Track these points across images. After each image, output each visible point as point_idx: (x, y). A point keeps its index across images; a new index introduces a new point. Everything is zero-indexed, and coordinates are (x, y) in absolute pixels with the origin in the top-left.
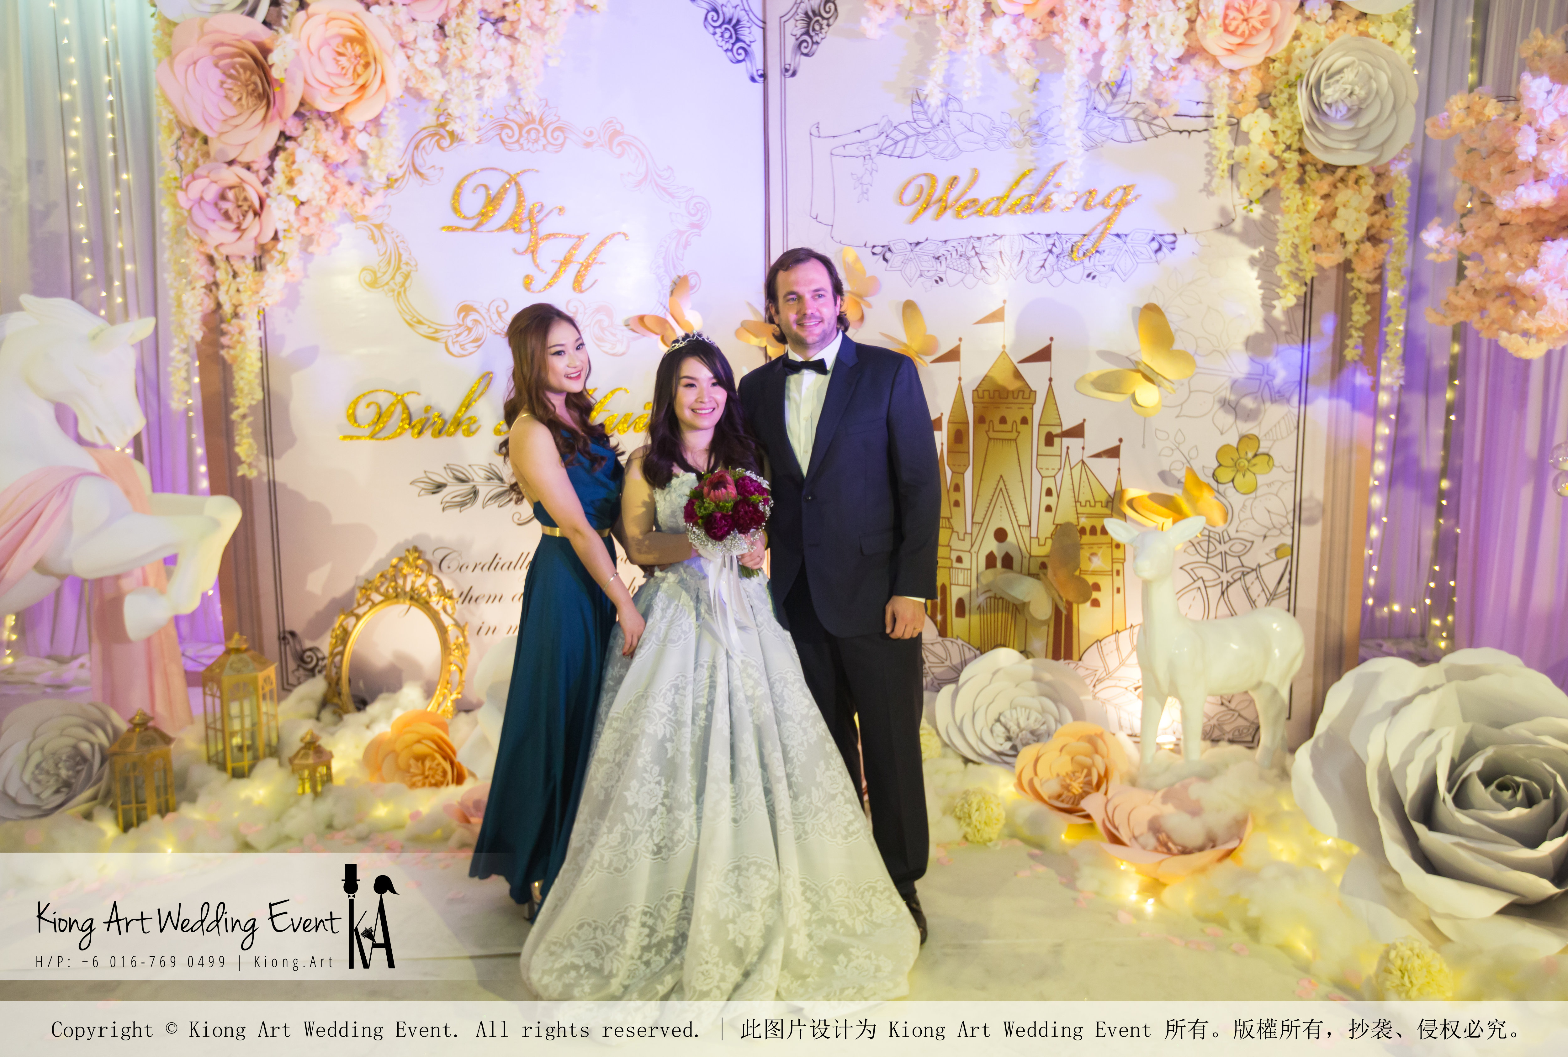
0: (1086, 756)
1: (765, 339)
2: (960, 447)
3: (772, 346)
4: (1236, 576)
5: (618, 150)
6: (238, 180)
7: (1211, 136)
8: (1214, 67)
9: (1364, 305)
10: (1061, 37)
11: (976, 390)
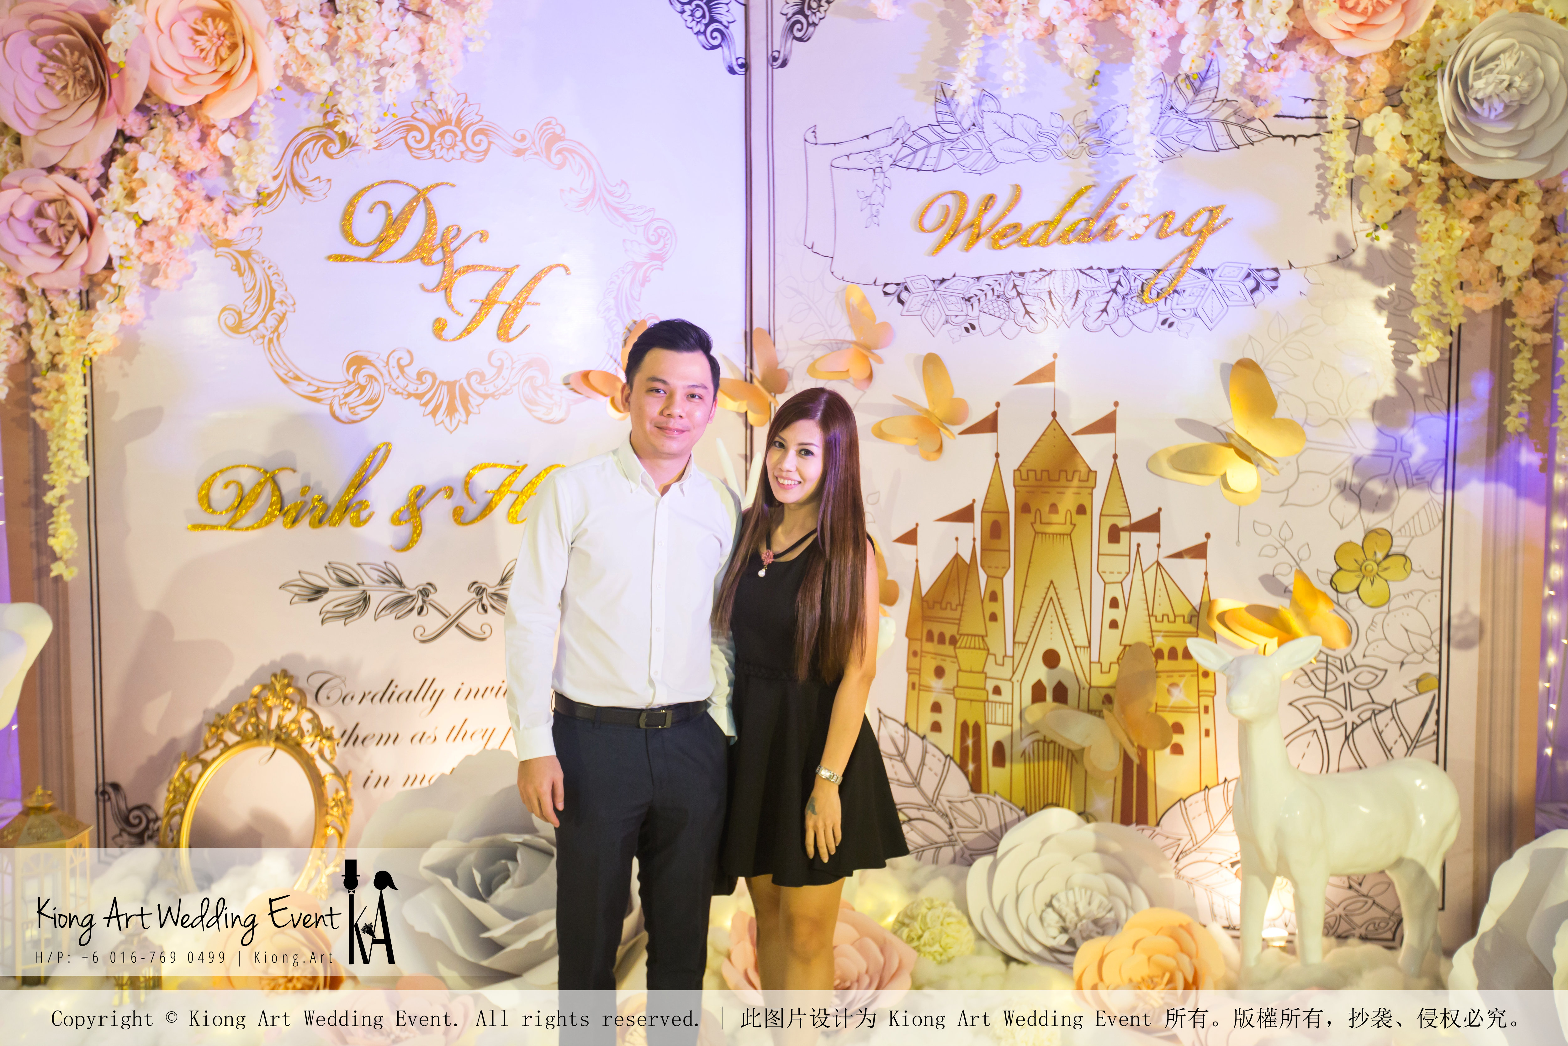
0: (1168, 955)
1: (745, 403)
2: (996, 544)
3: (754, 411)
4: (1365, 716)
5: (557, 159)
6: (62, 192)
7: (1323, 144)
8: (1327, 54)
9: (1531, 360)
10: (1128, 17)
11: (1018, 470)
